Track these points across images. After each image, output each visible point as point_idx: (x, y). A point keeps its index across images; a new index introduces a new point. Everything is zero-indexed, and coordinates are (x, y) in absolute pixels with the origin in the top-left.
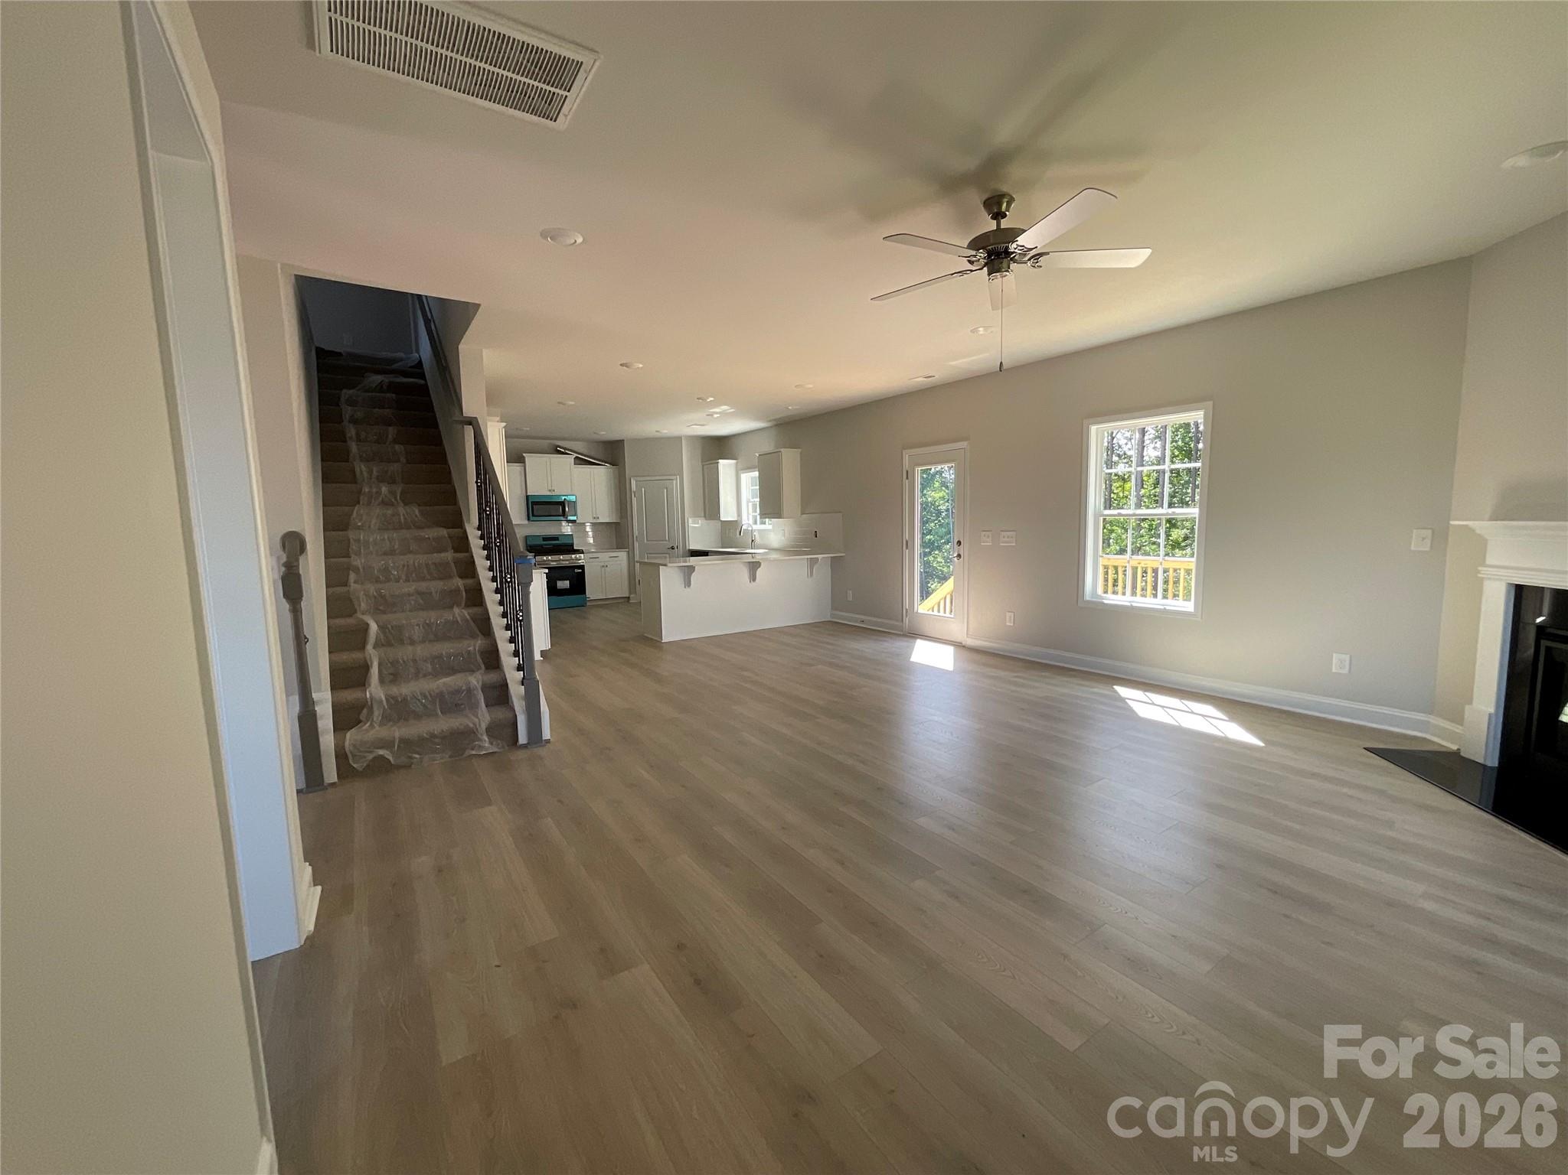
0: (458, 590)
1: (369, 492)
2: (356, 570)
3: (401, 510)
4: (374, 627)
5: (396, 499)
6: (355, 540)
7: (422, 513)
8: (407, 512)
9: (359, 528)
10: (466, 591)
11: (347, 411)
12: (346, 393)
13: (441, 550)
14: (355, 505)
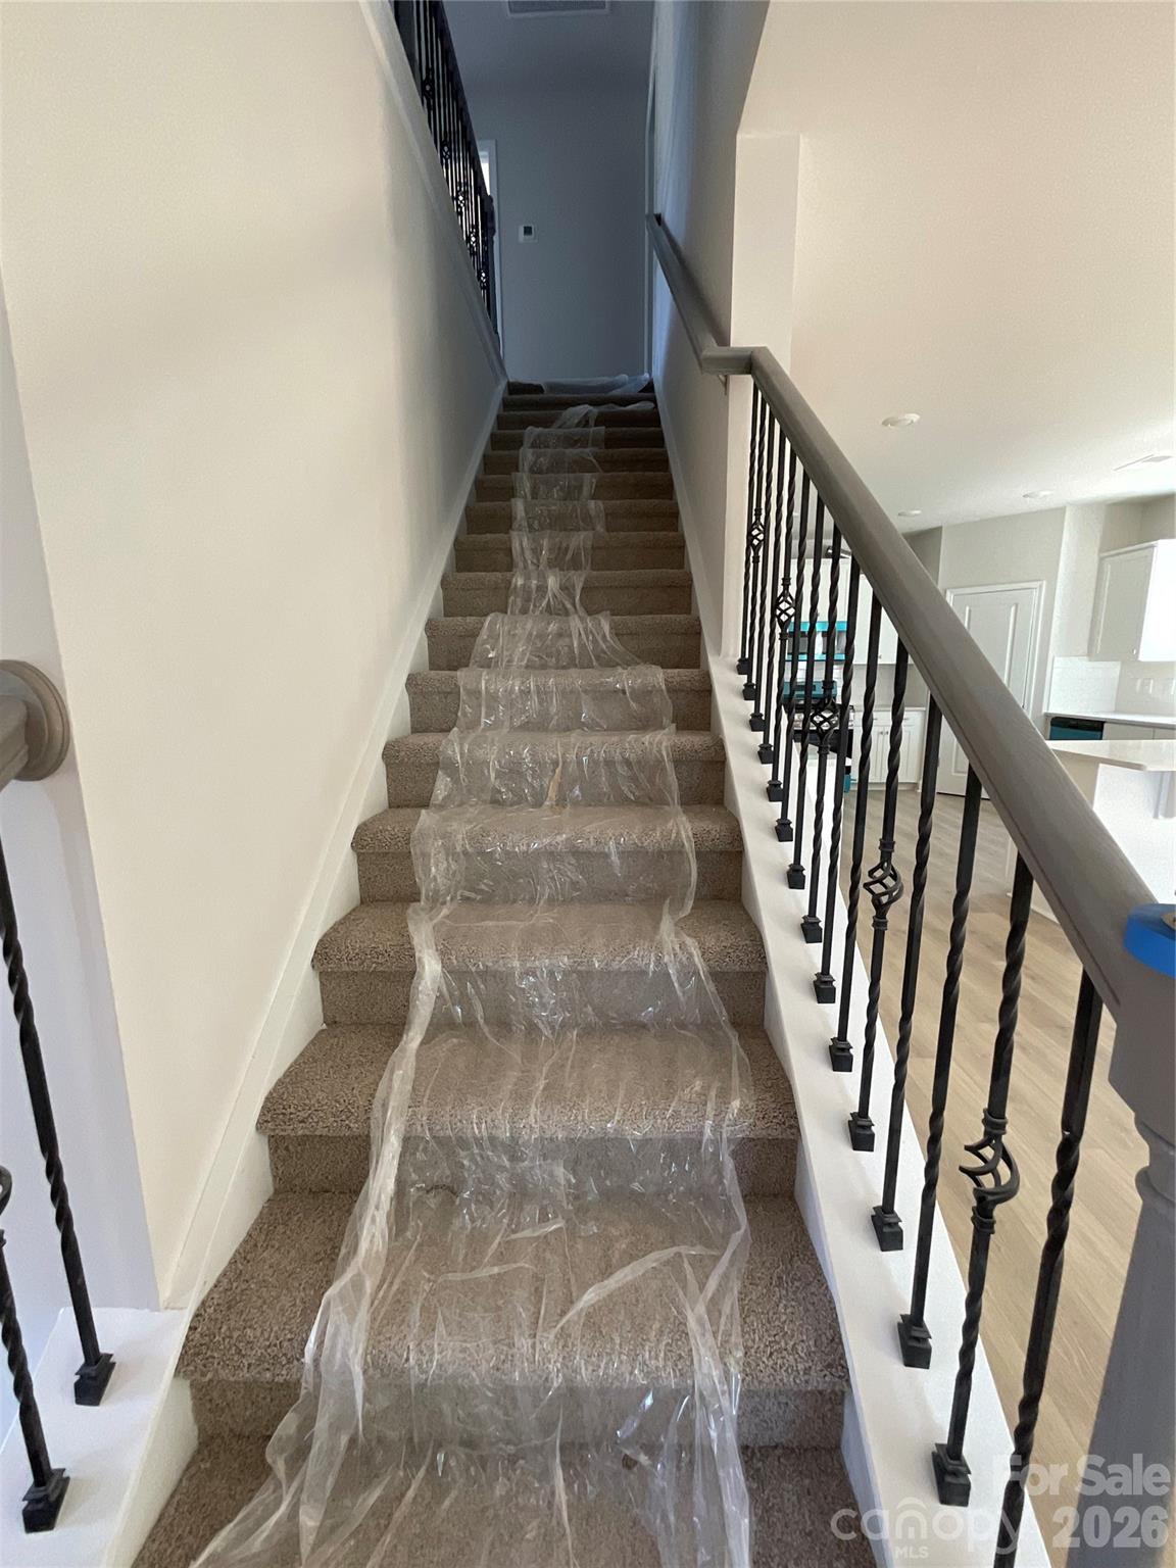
0: (675, 853)
1: (524, 585)
2: (451, 769)
3: (575, 624)
4: (431, 968)
5: (574, 605)
6: (469, 693)
7: (618, 633)
8: (585, 629)
9: (487, 664)
10: (699, 855)
11: (527, 455)
12: (532, 432)
13: (646, 723)
14: (486, 615)
